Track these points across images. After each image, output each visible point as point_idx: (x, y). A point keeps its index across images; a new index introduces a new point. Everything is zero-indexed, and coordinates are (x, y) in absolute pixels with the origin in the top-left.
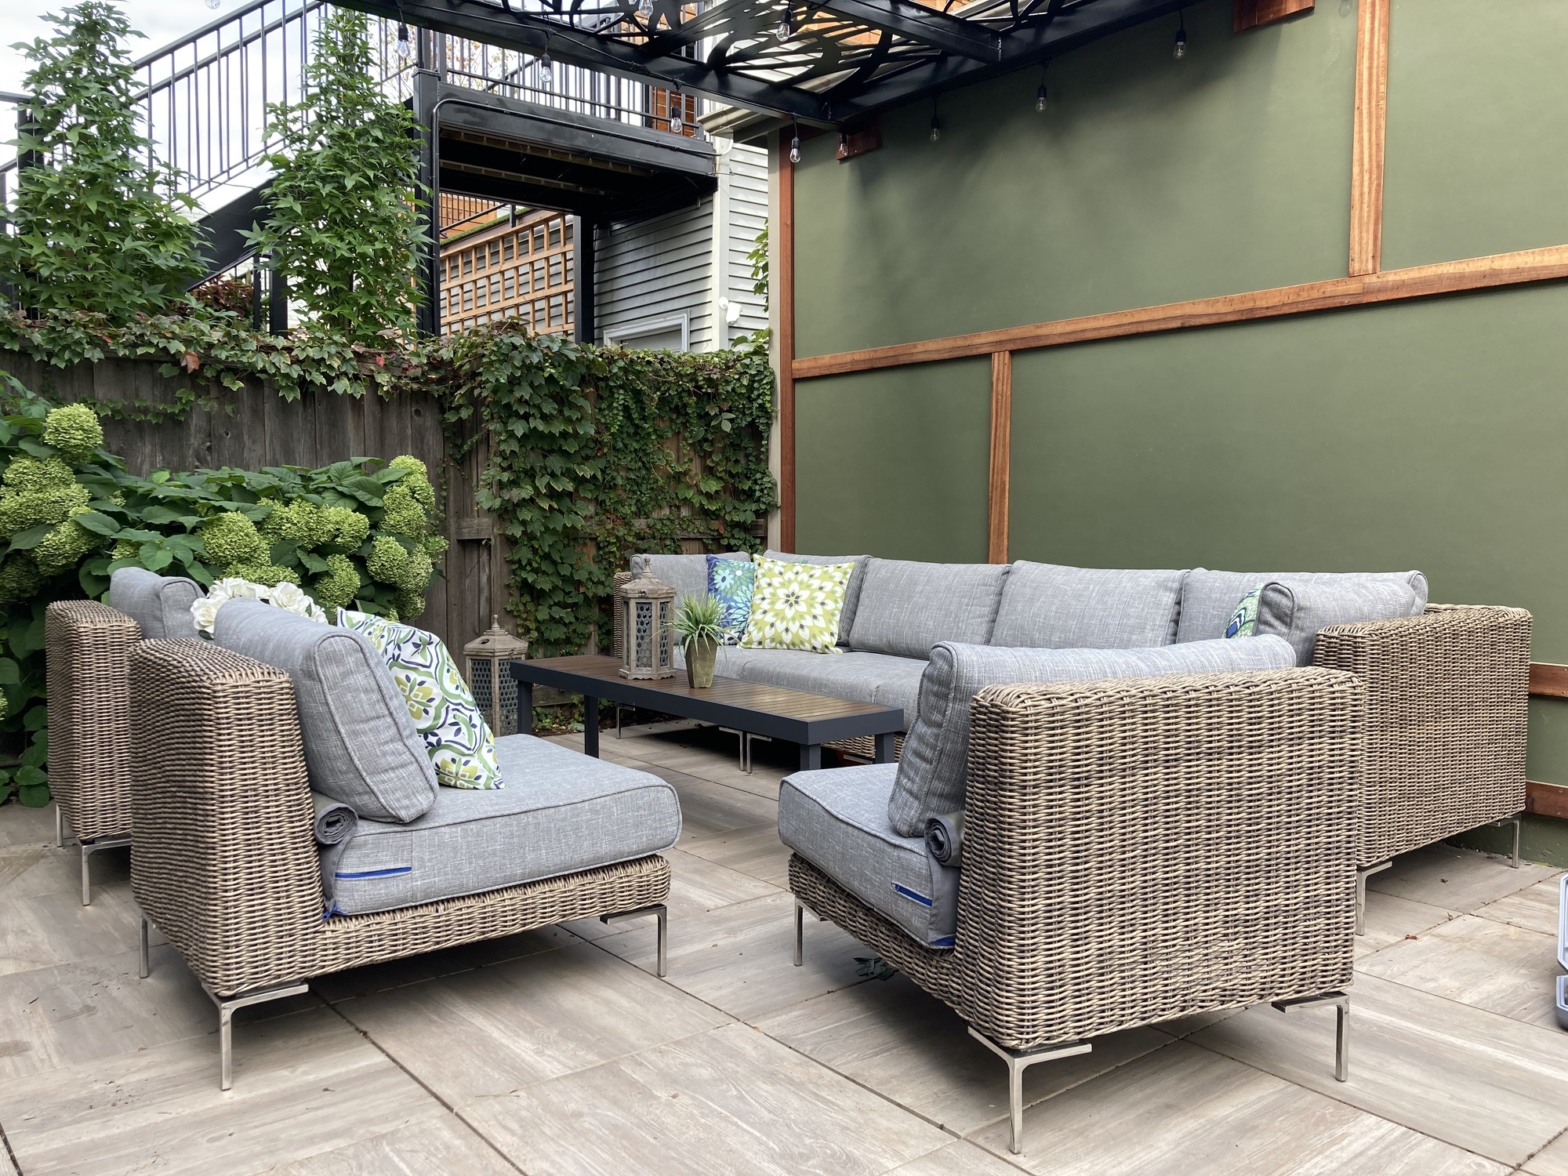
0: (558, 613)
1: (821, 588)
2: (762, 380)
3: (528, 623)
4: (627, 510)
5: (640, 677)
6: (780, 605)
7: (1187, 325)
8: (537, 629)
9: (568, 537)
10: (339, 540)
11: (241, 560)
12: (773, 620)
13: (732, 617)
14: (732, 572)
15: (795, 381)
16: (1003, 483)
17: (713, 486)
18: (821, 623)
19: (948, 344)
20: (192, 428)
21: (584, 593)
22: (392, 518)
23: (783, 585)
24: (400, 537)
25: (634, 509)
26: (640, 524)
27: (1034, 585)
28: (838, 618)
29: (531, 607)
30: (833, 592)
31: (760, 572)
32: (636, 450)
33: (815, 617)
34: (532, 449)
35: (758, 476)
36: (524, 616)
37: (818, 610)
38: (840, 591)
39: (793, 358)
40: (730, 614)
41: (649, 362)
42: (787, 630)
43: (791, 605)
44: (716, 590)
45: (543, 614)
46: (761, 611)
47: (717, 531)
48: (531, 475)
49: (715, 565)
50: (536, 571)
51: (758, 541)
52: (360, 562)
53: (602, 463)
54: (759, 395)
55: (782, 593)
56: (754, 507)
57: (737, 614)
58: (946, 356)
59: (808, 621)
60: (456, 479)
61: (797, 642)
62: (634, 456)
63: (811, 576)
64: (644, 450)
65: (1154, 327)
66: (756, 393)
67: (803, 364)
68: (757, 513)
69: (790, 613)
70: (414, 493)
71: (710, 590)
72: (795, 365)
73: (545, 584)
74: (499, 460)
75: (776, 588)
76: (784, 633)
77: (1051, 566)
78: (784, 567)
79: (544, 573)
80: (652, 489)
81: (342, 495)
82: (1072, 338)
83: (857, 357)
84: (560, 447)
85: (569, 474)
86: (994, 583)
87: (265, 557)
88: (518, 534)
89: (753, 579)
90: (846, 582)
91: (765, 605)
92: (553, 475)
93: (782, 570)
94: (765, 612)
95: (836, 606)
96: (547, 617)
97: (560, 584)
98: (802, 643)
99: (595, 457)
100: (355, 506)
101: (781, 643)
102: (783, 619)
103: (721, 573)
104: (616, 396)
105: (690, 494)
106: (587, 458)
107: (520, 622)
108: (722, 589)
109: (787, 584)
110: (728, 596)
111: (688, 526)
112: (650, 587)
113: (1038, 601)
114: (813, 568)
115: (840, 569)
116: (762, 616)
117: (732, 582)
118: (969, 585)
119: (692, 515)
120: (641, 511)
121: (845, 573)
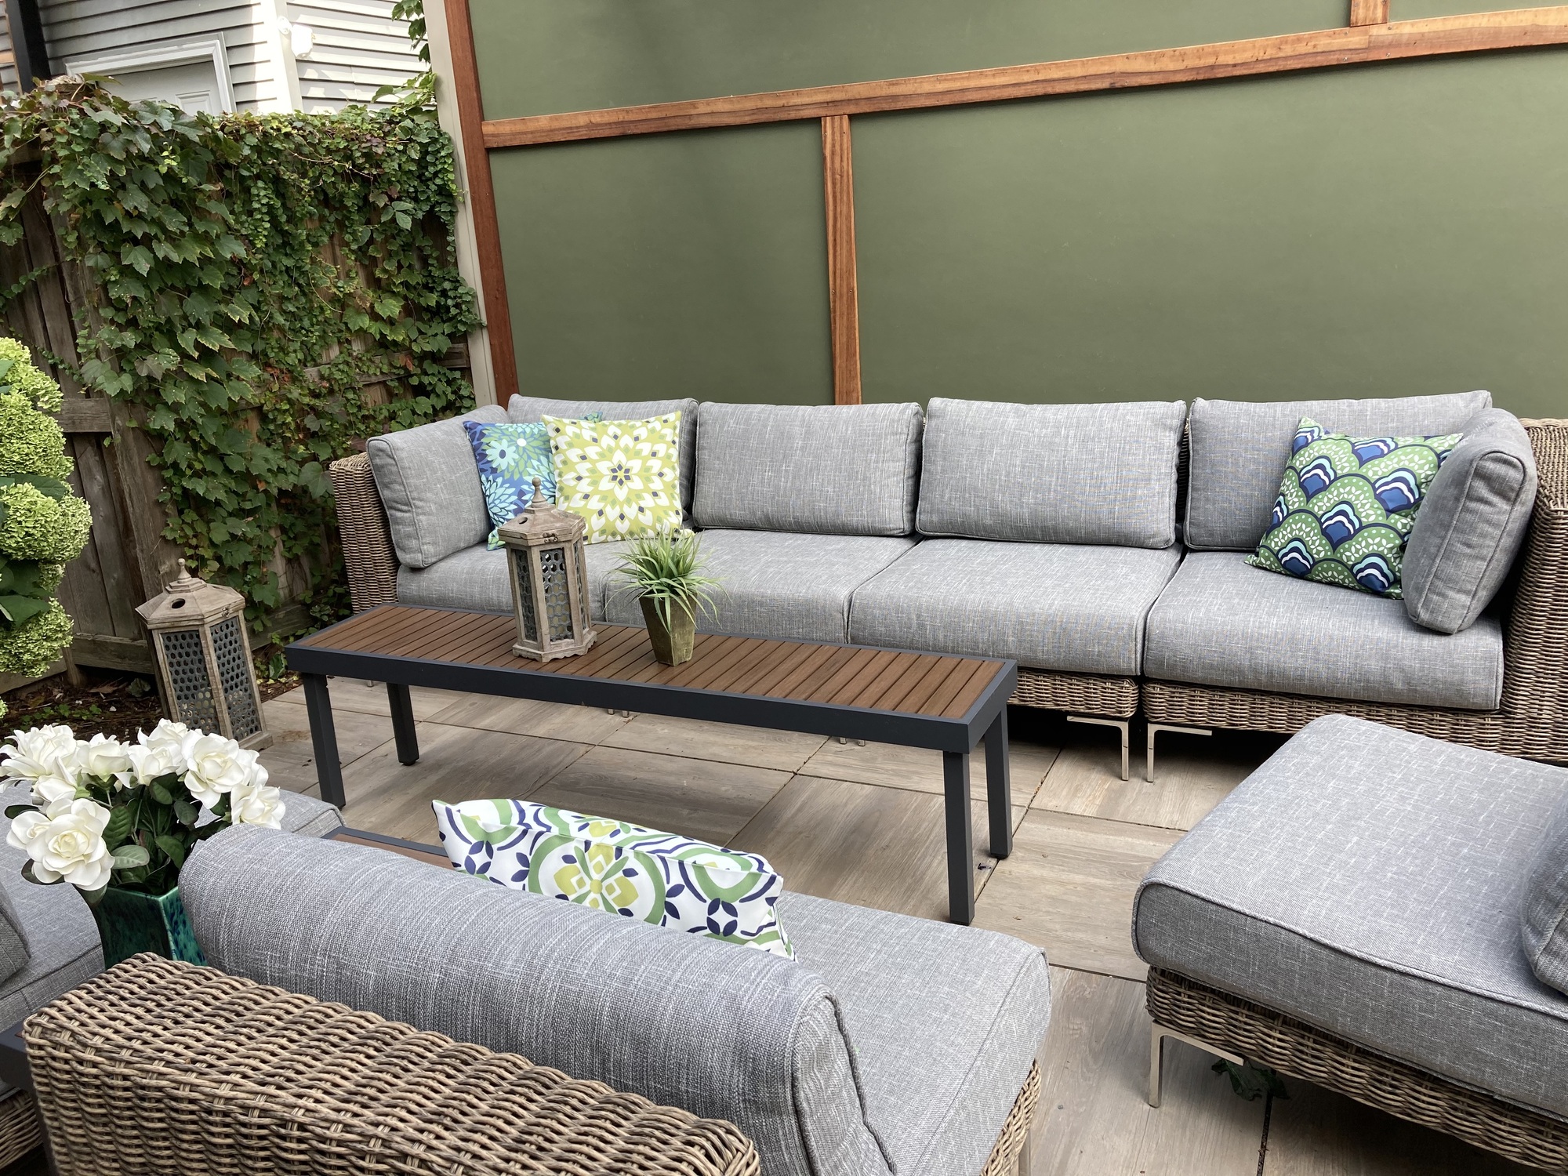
1: (654, 454)
2: (438, 151)
3: (201, 551)
4: (292, 360)
5: (560, 656)
6: (606, 484)
7: (1118, 85)
8: (216, 556)
9: (227, 414)
12: (600, 506)
14: (512, 442)
15: (490, 151)
16: (851, 290)
18: (663, 500)
19: (750, 104)
21: (265, 491)
23: (602, 456)
24: (35, 479)
25: (300, 356)
26: (311, 375)
27: (978, 432)
28: (678, 490)
29: (200, 527)
30: (668, 456)
31: (561, 440)
32: (288, 269)
33: (655, 494)
34: (161, 291)
35: (447, 285)
37: (657, 484)
38: (674, 452)
39: (482, 119)
40: (526, 502)
41: (287, 135)
42: (622, 517)
43: (621, 482)
44: (494, 470)
45: (219, 535)
46: (580, 495)
47: (404, 367)
48: (168, 331)
49: (483, 435)
50: (200, 475)
51: (458, 374)
53: (252, 296)
54: (436, 174)
55: (604, 467)
56: (447, 328)
58: (747, 119)
59: (648, 501)
61: (635, 529)
62: (286, 278)
63: (636, 439)
64: (299, 268)
65: (1071, 87)
66: (432, 169)
67: (498, 128)
68: (453, 337)
69: (621, 493)
70: (36, 401)
71: (481, 471)
72: (487, 129)
73: (217, 493)
74: (111, 313)
75: (594, 462)
76: (619, 521)
77: (988, 405)
78: (594, 429)
79: (210, 474)
82: (946, 101)
83: (597, 119)
84: (200, 283)
85: (221, 321)
86: (905, 430)
88: (171, 426)
89: (550, 450)
90: (677, 440)
92: (199, 326)
93: (595, 435)
94: (586, 497)
95: (674, 474)
96: (228, 537)
97: (233, 484)
98: (643, 530)
99: (241, 288)
101: (614, 534)
102: (613, 503)
103: (495, 445)
104: (254, 191)
105: (365, 322)
106: (230, 292)
108: (503, 467)
109: (607, 454)
110: (516, 477)
111: (368, 367)
112: (558, 525)
113: (991, 452)
114: (633, 427)
115: (665, 421)
116: (583, 502)
117: (516, 457)
118: (873, 435)
119: (367, 351)
120: (311, 359)
121: (675, 428)
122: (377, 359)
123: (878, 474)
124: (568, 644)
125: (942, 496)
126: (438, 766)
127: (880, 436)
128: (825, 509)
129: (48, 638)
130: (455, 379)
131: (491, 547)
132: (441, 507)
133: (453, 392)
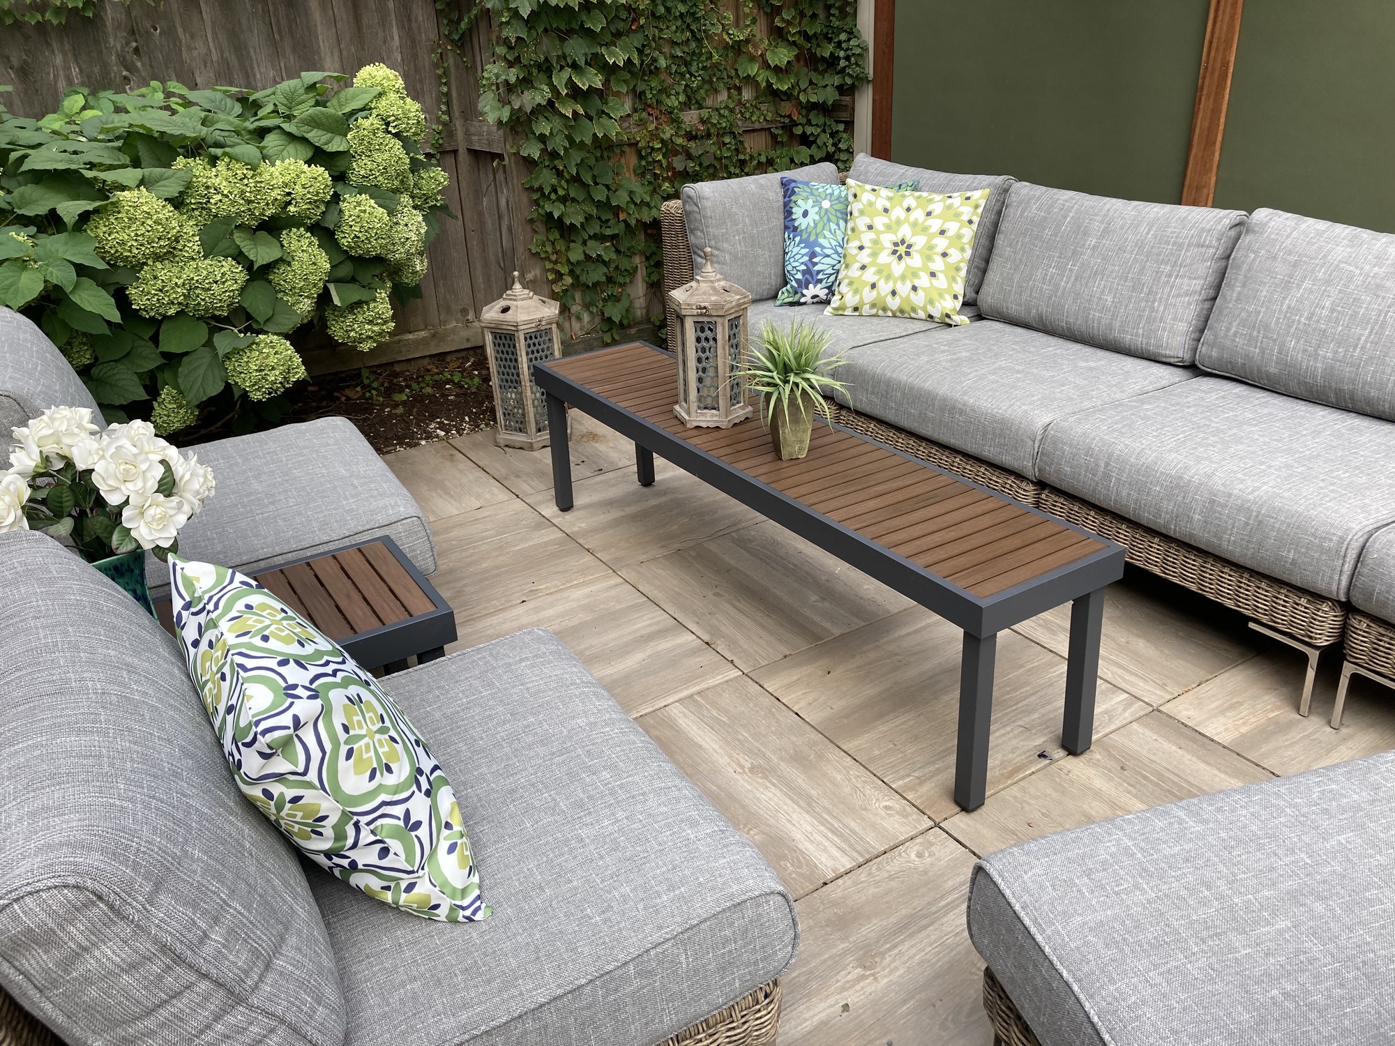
0: (596, 249)
1: (942, 232)
3: (559, 267)
4: (673, 102)
5: (704, 425)
6: (885, 258)
8: (572, 273)
9: (600, 147)
10: (292, 209)
11: (158, 258)
12: (873, 279)
13: (817, 268)
14: (817, 203)
16: (1225, 64)
17: (782, 56)
18: (941, 282)
20: (109, 23)
21: (625, 221)
22: (360, 168)
23: (888, 228)
24: (374, 191)
25: (682, 98)
26: (691, 118)
27: (1292, 258)
28: (963, 273)
29: (560, 246)
30: (959, 237)
31: (855, 207)
32: (682, 15)
33: (933, 274)
34: (546, 30)
35: (843, 37)
36: (554, 257)
37: (938, 264)
38: (968, 233)
40: (815, 264)
42: (894, 293)
43: (900, 258)
44: (795, 229)
45: (576, 255)
46: (858, 265)
47: (789, 116)
48: (546, 69)
49: (793, 193)
50: (564, 200)
51: (841, 127)
52: (325, 233)
53: (637, 40)
55: (887, 240)
56: (837, 80)
57: (823, 265)
59: (924, 281)
60: (457, 67)
61: (907, 308)
62: (679, 23)
63: (929, 214)
64: (694, 14)
68: (841, 89)
69: (898, 268)
70: (388, 124)
71: (786, 228)
73: (575, 218)
74: (501, 50)
75: (879, 233)
76: (889, 297)
77: (1322, 225)
78: (890, 199)
79: (574, 200)
80: (704, 68)
81: (292, 137)
84: (582, 25)
85: (597, 62)
86: (1215, 243)
87: (194, 246)
88: (536, 155)
89: (846, 215)
90: (976, 219)
91: (864, 257)
92: (574, 66)
93: (888, 205)
94: (863, 267)
95: (962, 256)
97: (595, 211)
98: (914, 310)
99: (630, 31)
100: (310, 154)
101: (885, 309)
102: (888, 278)
103: (802, 204)
105: (753, 69)
106: (618, 35)
107: (549, 266)
108: (803, 227)
109: (894, 226)
110: (812, 239)
111: (752, 114)
112: (713, 298)
113: (1299, 286)
114: (931, 201)
115: (968, 198)
116: (860, 272)
117: (817, 218)
118: (1174, 244)
119: (756, 98)
120: (692, 101)
121: (977, 207)
122: (763, 107)
123: (1167, 289)
124: (713, 415)
125: (1228, 329)
126: (665, 493)
127: (1181, 246)
128: (1098, 320)
129: (370, 322)
130: (837, 132)
131: (778, 303)
132: (735, 258)
133: (833, 145)
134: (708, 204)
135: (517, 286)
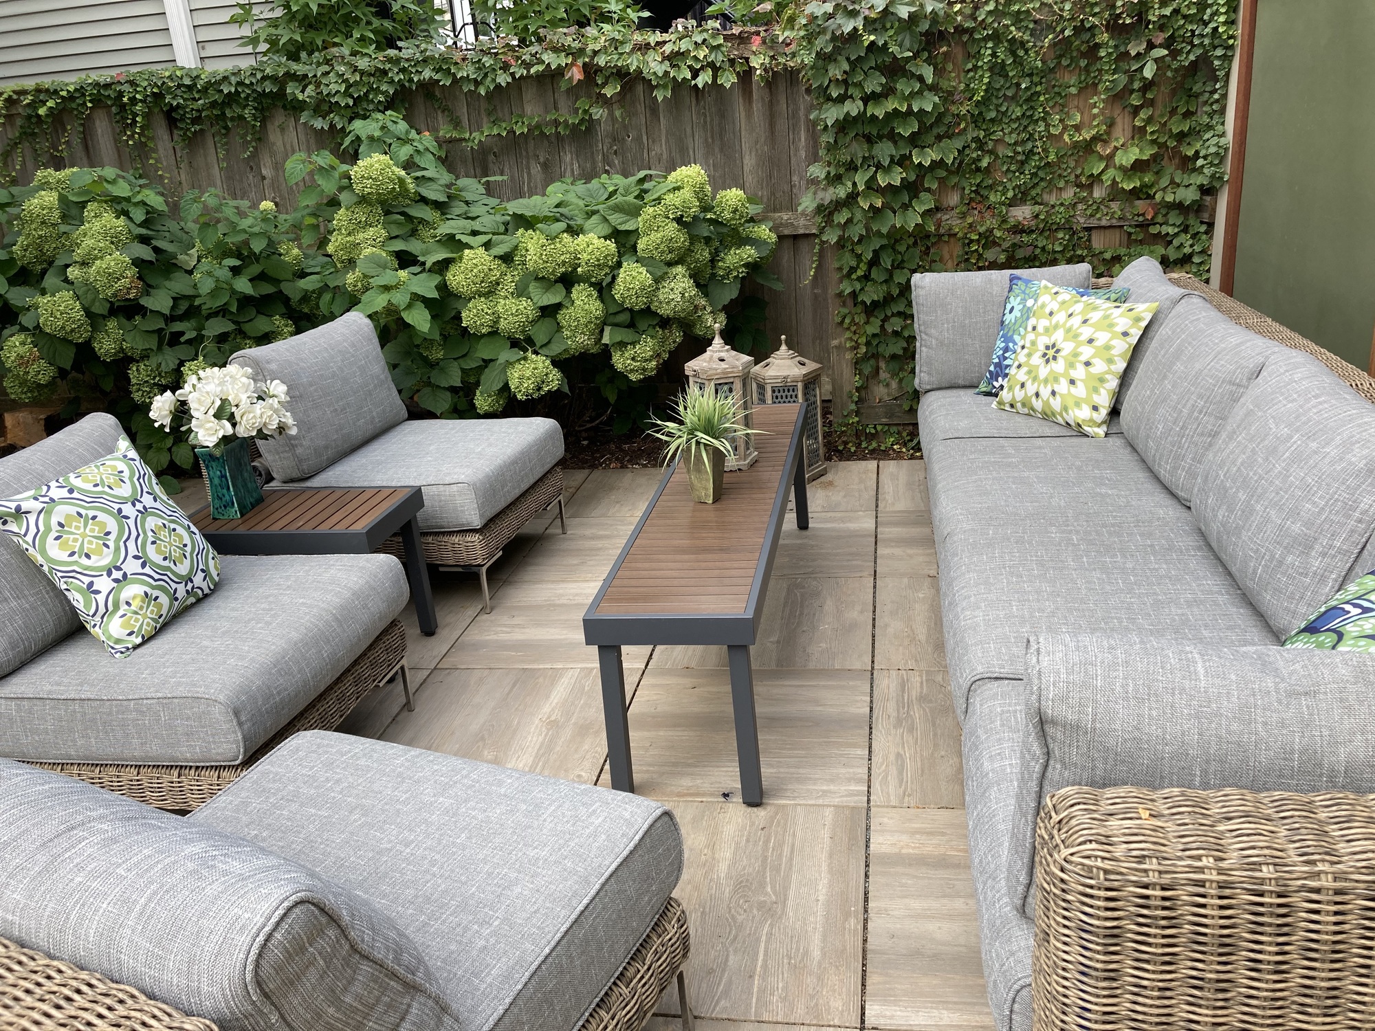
0: (895, 325)
1: (1091, 341)
4: (997, 198)
6: (1036, 359)
8: (867, 343)
10: (579, 269)
12: (1025, 378)
13: (1006, 362)
14: (1023, 301)
17: (1135, 155)
18: (1080, 391)
20: (601, 134)
22: (642, 243)
23: (1047, 330)
24: (648, 261)
25: (1010, 195)
26: (1022, 213)
29: (861, 319)
30: (1108, 348)
33: (1072, 382)
34: (850, 137)
35: (1210, 134)
36: (852, 329)
37: (1079, 372)
38: (1121, 345)
40: (1005, 358)
42: (1037, 395)
43: (1048, 361)
44: (1003, 323)
45: (872, 328)
47: (1144, 215)
48: (852, 167)
49: (1011, 289)
50: (865, 280)
51: (1203, 228)
53: (957, 142)
55: (1043, 342)
56: (1199, 180)
59: (1063, 387)
61: (1049, 412)
62: (1015, 125)
63: (1086, 321)
64: (1030, 116)
68: (1203, 190)
69: (1043, 372)
71: (999, 321)
73: (869, 296)
75: (1039, 335)
76: (1034, 399)
78: (1063, 303)
80: (1037, 167)
84: (893, 129)
85: (903, 161)
88: (833, 240)
91: (1022, 357)
92: (879, 166)
93: (1057, 309)
94: (1019, 367)
95: (1111, 368)
97: (895, 292)
98: (1054, 415)
99: (945, 137)
100: (609, 232)
101: (1033, 410)
102: (1035, 379)
103: (1013, 301)
105: (1098, 168)
107: (847, 335)
108: (1007, 322)
109: (1052, 330)
110: (1010, 334)
111: (1096, 211)
114: (1094, 307)
115: (1132, 310)
117: (1019, 315)
119: (1108, 196)
122: (1113, 205)
130: (1198, 233)
131: (977, 391)
134: (922, 292)
135: (784, 347)
